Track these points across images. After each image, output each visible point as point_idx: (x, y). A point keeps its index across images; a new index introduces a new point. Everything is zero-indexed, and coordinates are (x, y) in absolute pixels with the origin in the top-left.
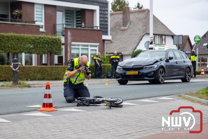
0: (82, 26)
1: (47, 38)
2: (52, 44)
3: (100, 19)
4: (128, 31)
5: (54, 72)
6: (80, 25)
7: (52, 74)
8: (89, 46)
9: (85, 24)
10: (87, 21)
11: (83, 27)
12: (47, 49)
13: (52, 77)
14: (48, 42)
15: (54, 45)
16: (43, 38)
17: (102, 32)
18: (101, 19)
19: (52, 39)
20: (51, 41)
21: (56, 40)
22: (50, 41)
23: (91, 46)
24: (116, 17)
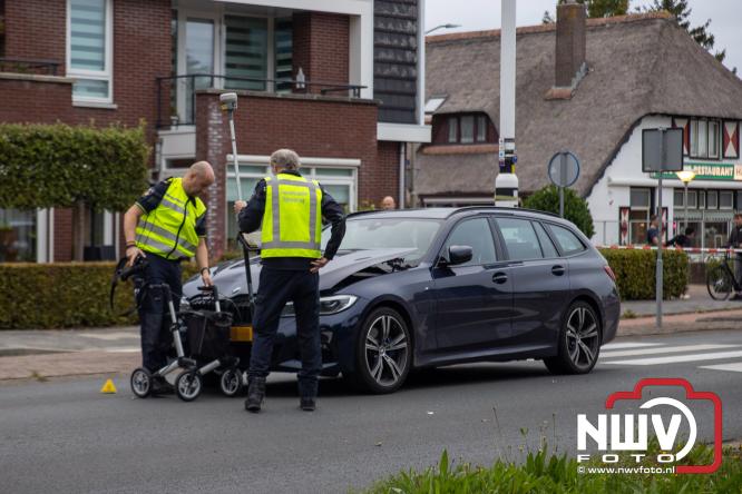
0: (298, 86)
1: (69, 139)
2: (94, 165)
3: (376, 54)
4: (577, 103)
5: (77, 293)
6: (290, 80)
7: (60, 301)
8: (313, 171)
9: (308, 75)
10: (315, 64)
11: (300, 91)
12: (68, 185)
13: (62, 313)
14: (73, 155)
15: (106, 171)
16: (50, 138)
17: (374, 109)
18: (383, 55)
19: (94, 142)
20: (90, 152)
21: (117, 148)
22: (86, 149)
23: (322, 170)
24: (532, 47)
